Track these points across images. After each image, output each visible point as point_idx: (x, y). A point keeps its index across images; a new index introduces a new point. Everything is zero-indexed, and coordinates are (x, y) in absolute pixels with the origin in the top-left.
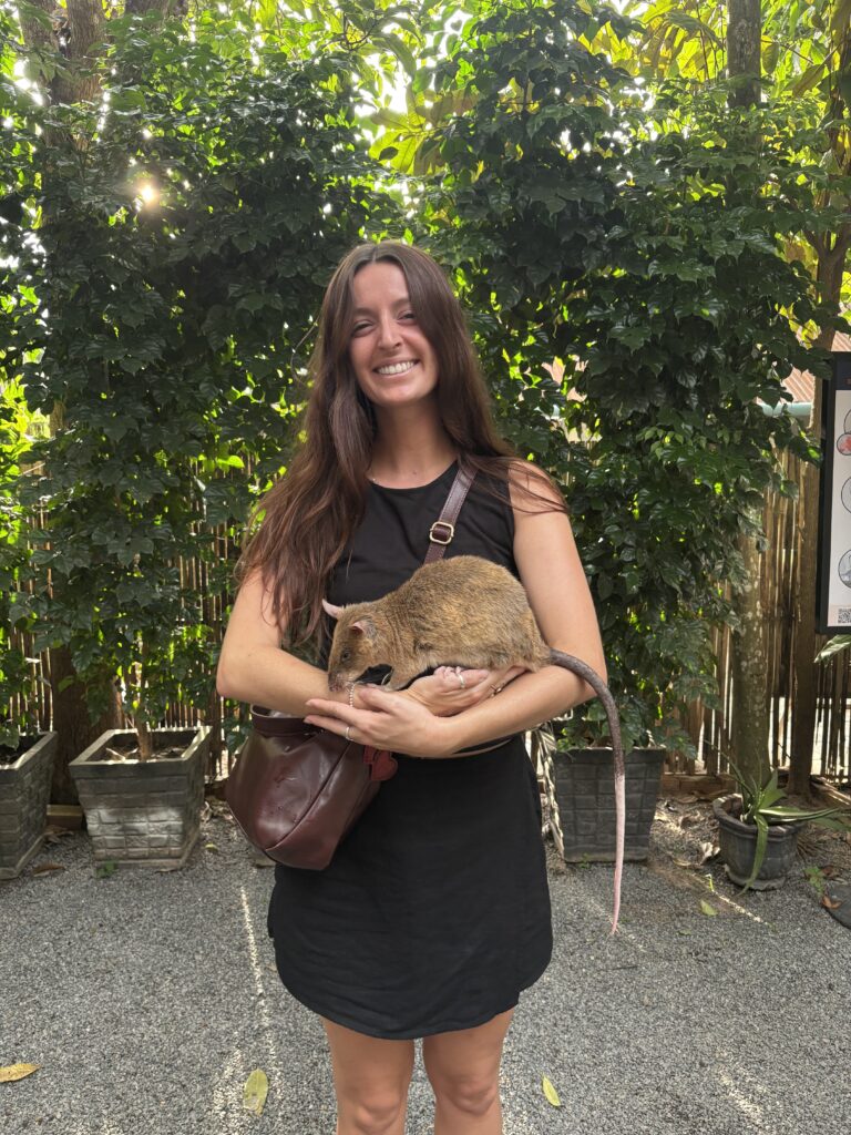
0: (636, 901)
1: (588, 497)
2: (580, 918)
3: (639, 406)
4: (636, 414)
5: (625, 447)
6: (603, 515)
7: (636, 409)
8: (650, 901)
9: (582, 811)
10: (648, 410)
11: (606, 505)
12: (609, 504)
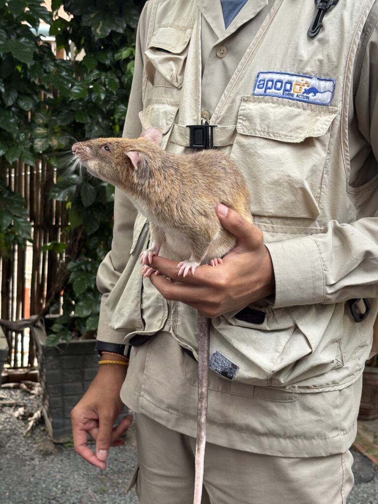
0: (114, 472)
1: (72, 111)
2: (64, 492)
3: (118, 26)
4: (113, 33)
5: (105, 65)
6: (87, 128)
7: (114, 28)
8: (126, 471)
9: (69, 397)
10: (125, 31)
11: (88, 118)
12: (91, 117)
